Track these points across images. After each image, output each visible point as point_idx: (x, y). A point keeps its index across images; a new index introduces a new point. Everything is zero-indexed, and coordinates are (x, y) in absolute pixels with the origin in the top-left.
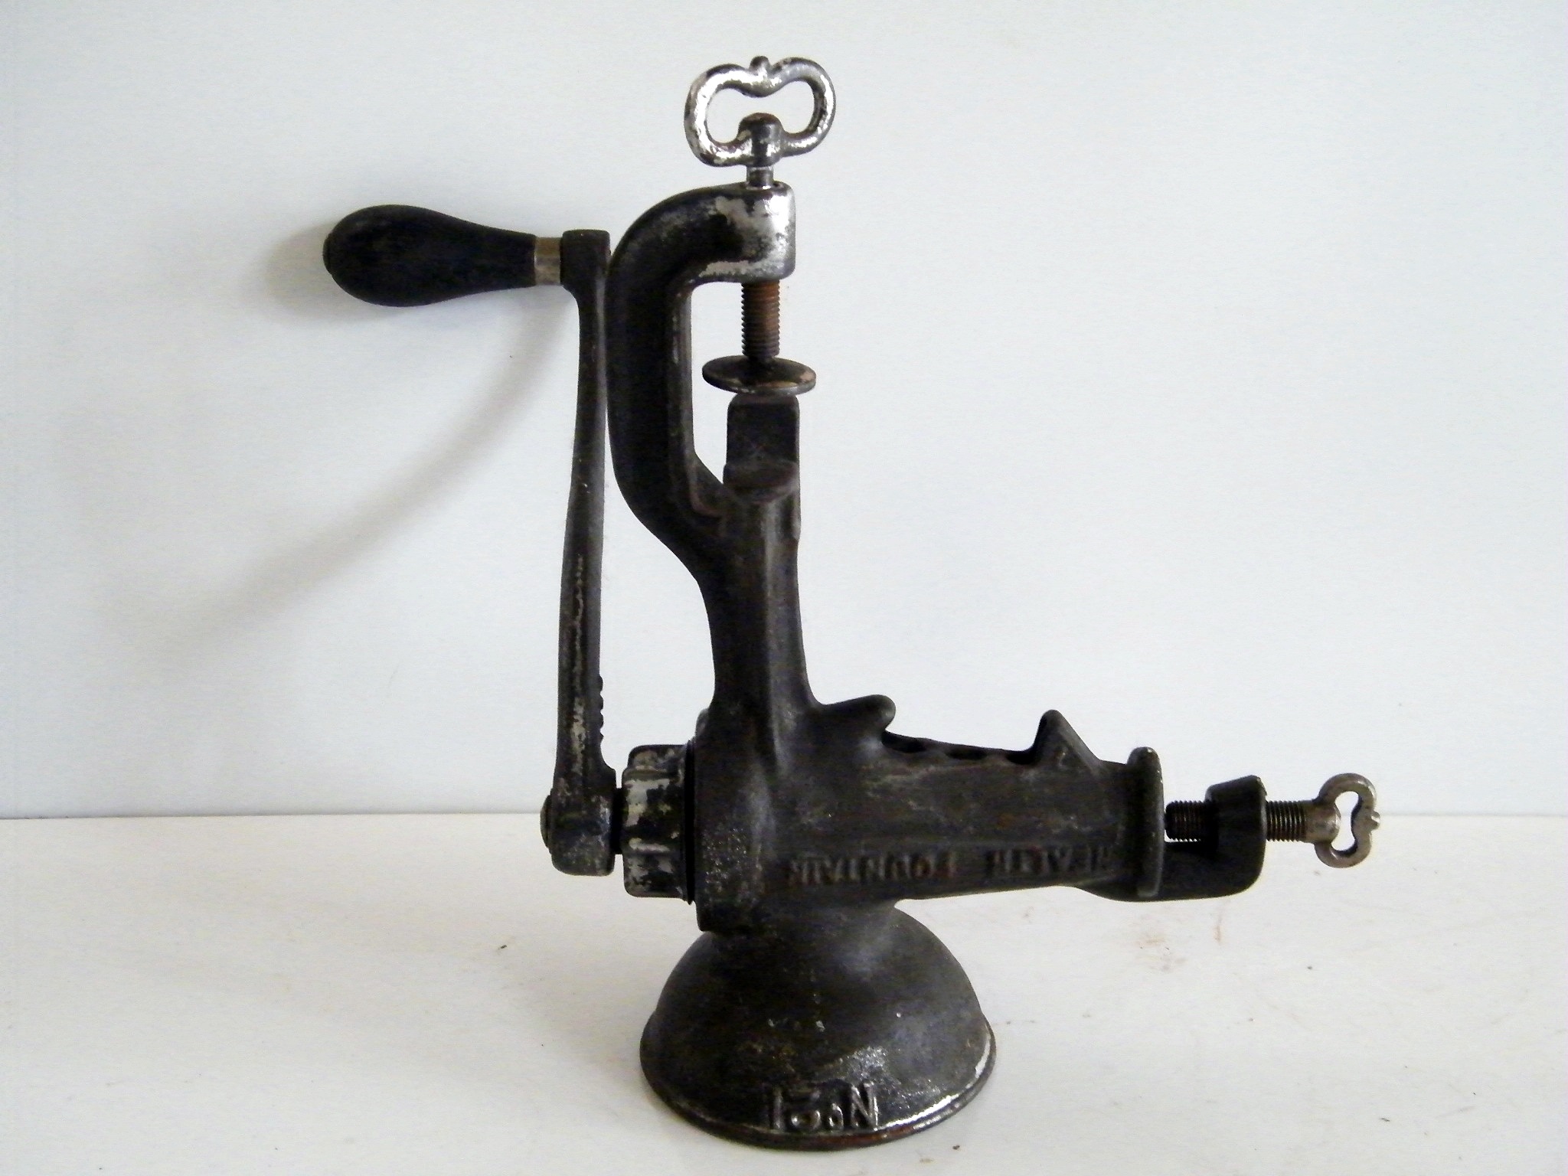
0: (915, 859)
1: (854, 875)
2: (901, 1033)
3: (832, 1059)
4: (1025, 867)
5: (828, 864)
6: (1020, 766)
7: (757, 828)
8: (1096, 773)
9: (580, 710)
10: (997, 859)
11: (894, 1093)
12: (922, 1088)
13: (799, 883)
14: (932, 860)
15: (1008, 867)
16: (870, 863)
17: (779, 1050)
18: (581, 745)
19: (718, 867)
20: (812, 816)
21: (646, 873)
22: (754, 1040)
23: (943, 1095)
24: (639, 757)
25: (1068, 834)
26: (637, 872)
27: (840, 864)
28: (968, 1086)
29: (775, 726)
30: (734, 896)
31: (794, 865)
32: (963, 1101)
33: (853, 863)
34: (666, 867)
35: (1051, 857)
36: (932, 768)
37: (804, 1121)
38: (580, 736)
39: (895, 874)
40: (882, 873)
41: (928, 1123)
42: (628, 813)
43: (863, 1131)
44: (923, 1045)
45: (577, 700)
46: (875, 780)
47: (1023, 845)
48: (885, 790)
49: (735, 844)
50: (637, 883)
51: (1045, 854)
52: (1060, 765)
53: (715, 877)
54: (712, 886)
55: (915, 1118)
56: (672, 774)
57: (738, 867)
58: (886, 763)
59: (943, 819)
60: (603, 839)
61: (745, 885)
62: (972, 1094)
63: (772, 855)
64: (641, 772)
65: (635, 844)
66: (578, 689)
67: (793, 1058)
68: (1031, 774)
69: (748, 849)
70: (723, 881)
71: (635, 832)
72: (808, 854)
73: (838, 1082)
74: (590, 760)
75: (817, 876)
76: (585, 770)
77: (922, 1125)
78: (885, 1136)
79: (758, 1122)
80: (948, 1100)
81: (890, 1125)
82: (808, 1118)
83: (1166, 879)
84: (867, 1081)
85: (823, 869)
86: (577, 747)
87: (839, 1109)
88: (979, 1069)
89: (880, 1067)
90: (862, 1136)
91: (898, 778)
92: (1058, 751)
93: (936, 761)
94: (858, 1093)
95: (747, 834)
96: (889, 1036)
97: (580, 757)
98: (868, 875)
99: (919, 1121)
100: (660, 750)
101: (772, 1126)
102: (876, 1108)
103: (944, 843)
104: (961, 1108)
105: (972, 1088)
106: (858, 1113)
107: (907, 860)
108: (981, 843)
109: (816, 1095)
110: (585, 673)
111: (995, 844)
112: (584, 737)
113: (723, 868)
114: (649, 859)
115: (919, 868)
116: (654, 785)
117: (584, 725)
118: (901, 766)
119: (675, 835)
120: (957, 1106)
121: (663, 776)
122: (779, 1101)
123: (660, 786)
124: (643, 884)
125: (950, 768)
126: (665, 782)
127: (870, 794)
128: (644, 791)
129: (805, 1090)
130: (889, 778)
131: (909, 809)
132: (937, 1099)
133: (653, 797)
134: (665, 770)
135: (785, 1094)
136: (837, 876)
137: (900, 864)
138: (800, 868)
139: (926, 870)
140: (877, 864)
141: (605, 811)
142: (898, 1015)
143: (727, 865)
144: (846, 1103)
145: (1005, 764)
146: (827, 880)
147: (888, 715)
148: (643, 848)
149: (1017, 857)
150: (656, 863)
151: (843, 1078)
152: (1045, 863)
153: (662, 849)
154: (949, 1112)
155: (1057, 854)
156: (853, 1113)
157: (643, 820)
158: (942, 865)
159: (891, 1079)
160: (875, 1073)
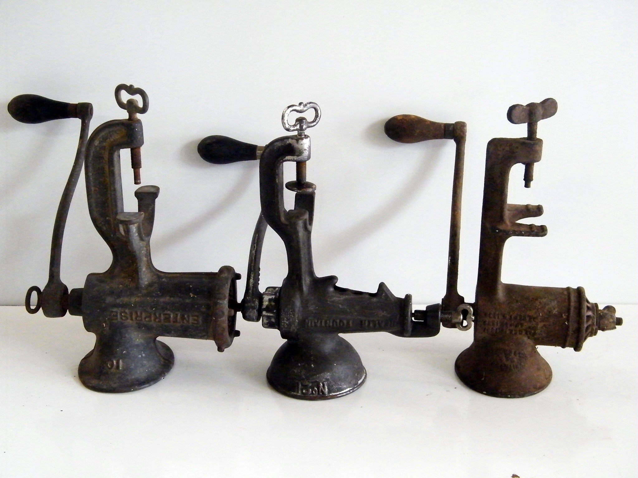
0: (341, 321)
1: (323, 324)
2: (335, 370)
3: (315, 375)
4: (371, 325)
5: (316, 321)
6: (371, 297)
7: (297, 310)
8: (393, 300)
9: (252, 275)
10: (363, 323)
11: (332, 386)
12: (341, 385)
13: (308, 326)
14: (345, 322)
15: (366, 324)
16: (328, 321)
17: (301, 372)
18: (252, 285)
19: (286, 320)
20: (312, 307)
21: (267, 322)
22: (295, 369)
23: (347, 388)
24: (269, 290)
25: (384, 316)
26: (265, 321)
27: (319, 322)
28: (356, 386)
29: (303, 282)
30: (290, 328)
31: (307, 321)
32: (353, 390)
33: (323, 321)
34: (273, 320)
35: (379, 323)
36: (347, 296)
37: (306, 391)
38: (252, 282)
39: (335, 326)
40: (331, 324)
41: (342, 395)
42: (263, 304)
43: (323, 395)
44: (342, 373)
45: (252, 273)
46: (330, 299)
47: (372, 319)
48: (333, 302)
49: (290, 314)
50: (265, 324)
51: (377, 322)
52: (383, 297)
53: (284, 323)
54: (284, 325)
55: (338, 393)
56: (275, 294)
57: (291, 320)
58: (334, 294)
59: (348, 310)
60: (256, 311)
61: (293, 325)
62: (356, 389)
63: (301, 318)
64: (268, 293)
65: (264, 313)
66: (252, 269)
67: (305, 374)
68: (375, 300)
69: (294, 316)
70: (287, 324)
71: (264, 310)
72: (310, 318)
73: (316, 381)
74: (255, 289)
75: (313, 324)
76: (253, 292)
77: (340, 395)
78: (329, 397)
79: (294, 392)
80: (348, 389)
81: (331, 394)
82: (308, 391)
83: (413, 331)
84: (325, 382)
85: (315, 323)
86: (251, 285)
87: (316, 389)
88: (359, 382)
89: (328, 378)
90: (323, 397)
91: (337, 298)
92: (382, 294)
93: (348, 295)
94: (322, 385)
95: (294, 311)
96: (332, 370)
97: (251, 288)
98: (327, 325)
99: (339, 394)
100: (274, 288)
101: (298, 392)
102: (327, 390)
103: (349, 317)
104: (353, 392)
105: (356, 387)
106: (322, 391)
107: (338, 321)
108: (359, 317)
109: (310, 385)
110: (254, 266)
111: (363, 318)
112: (253, 283)
113: (287, 320)
114: (268, 317)
115: (342, 324)
116: (270, 297)
117: (253, 280)
118: (339, 295)
119: (275, 311)
120: (351, 391)
121: (273, 295)
122: (300, 385)
123: (272, 298)
124: (267, 324)
125: (352, 297)
126: (274, 297)
127: (329, 302)
128: (268, 299)
129: (307, 383)
130: (335, 298)
131: (339, 307)
132: (345, 389)
133: (270, 300)
134: (274, 293)
135: (302, 384)
136: (319, 324)
137: (336, 322)
138: (308, 322)
139: (343, 324)
140: (330, 322)
141: (257, 303)
142: (335, 365)
143: (288, 320)
144: (318, 388)
145: (367, 296)
146: (316, 325)
147: (336, 281)
148: (266, 314)
149: (369, 322)
150: (271, 319)
151: (318, 380)
152: (377, 325)
153: (271, 315)
154: (348, 393)
155: (381, 322)
156: (320, 390)
157: (267, 306)
158: (348, 323)
159: (332, 382)
160: (327, 380)
